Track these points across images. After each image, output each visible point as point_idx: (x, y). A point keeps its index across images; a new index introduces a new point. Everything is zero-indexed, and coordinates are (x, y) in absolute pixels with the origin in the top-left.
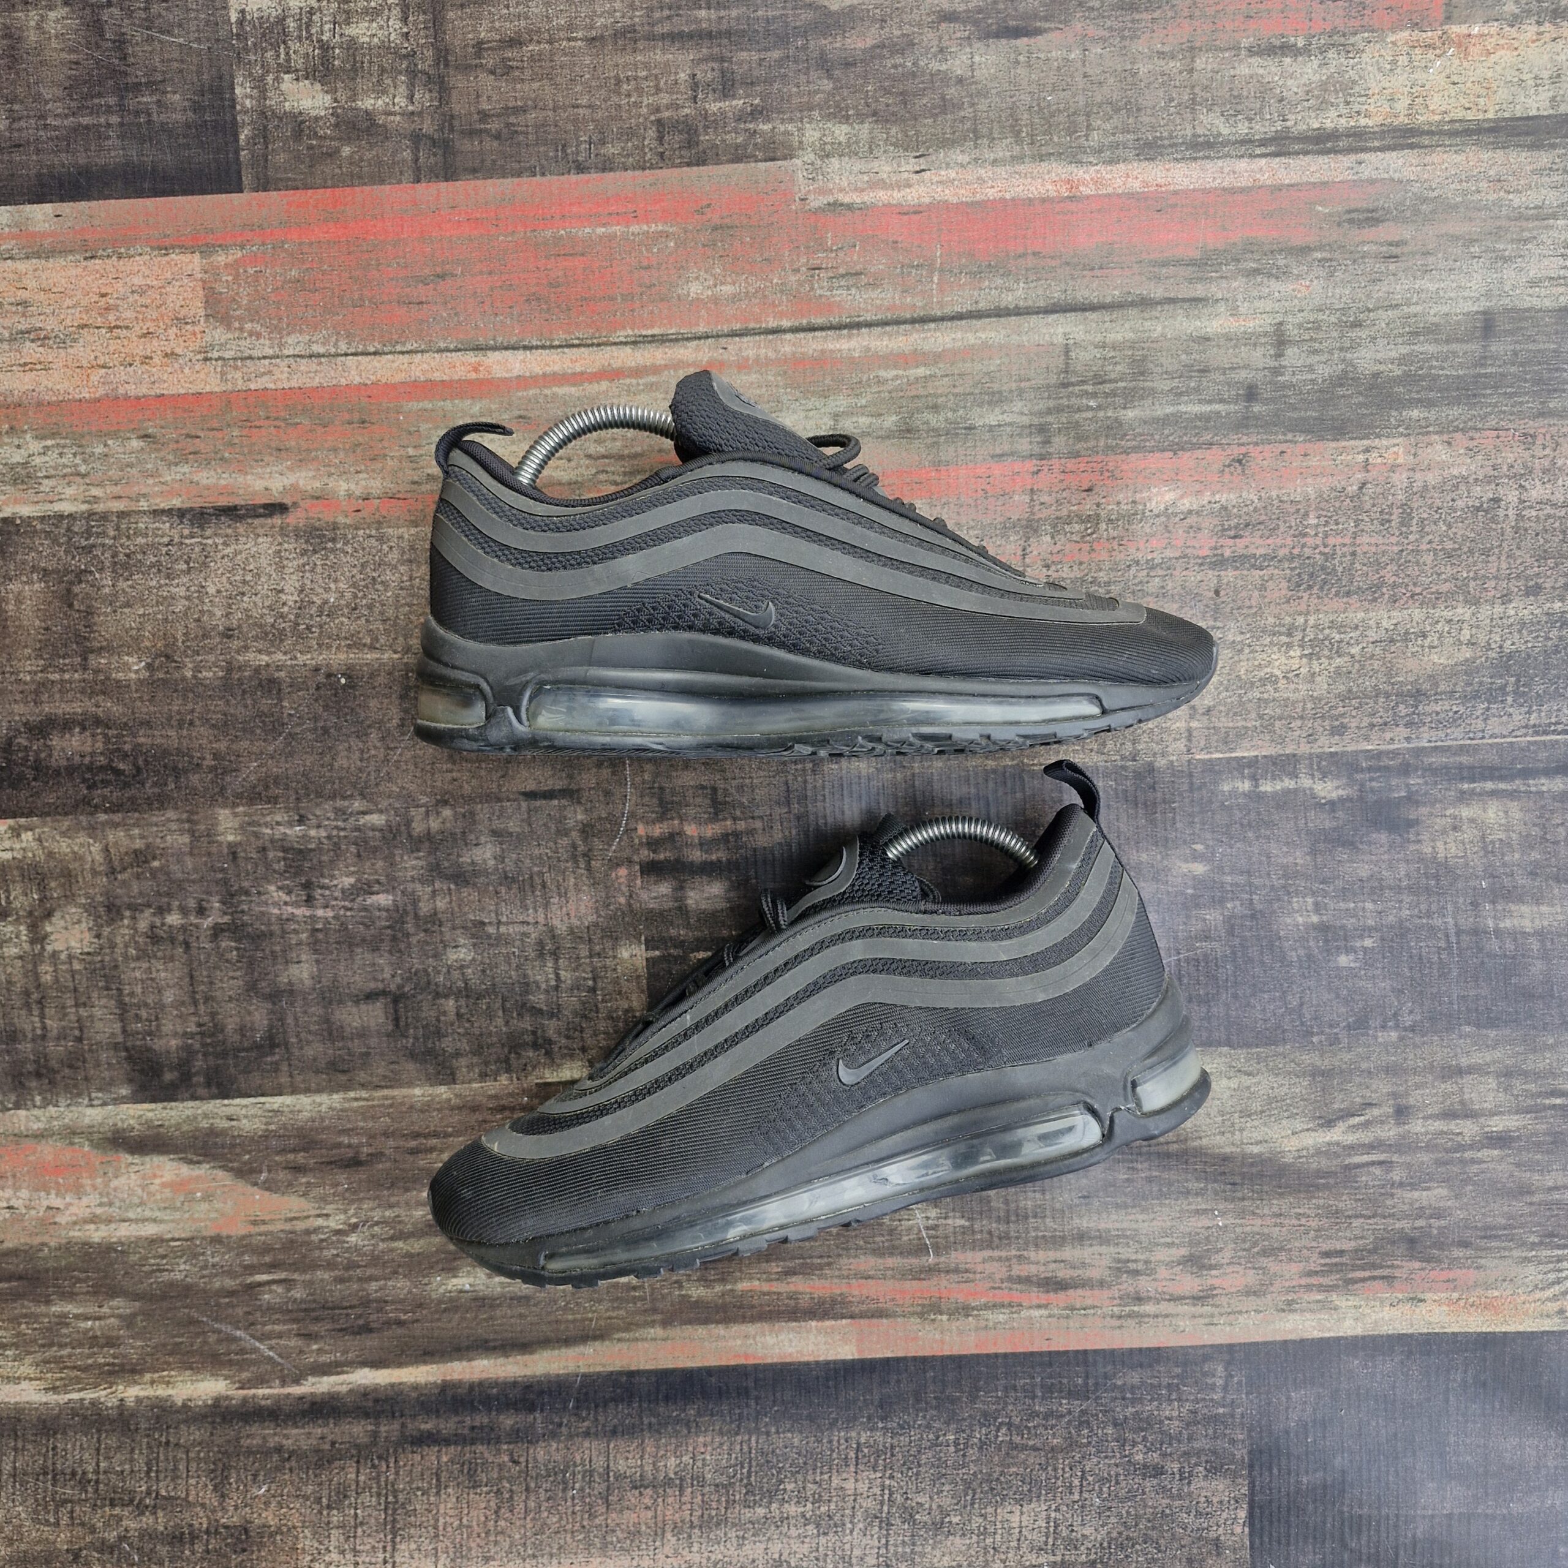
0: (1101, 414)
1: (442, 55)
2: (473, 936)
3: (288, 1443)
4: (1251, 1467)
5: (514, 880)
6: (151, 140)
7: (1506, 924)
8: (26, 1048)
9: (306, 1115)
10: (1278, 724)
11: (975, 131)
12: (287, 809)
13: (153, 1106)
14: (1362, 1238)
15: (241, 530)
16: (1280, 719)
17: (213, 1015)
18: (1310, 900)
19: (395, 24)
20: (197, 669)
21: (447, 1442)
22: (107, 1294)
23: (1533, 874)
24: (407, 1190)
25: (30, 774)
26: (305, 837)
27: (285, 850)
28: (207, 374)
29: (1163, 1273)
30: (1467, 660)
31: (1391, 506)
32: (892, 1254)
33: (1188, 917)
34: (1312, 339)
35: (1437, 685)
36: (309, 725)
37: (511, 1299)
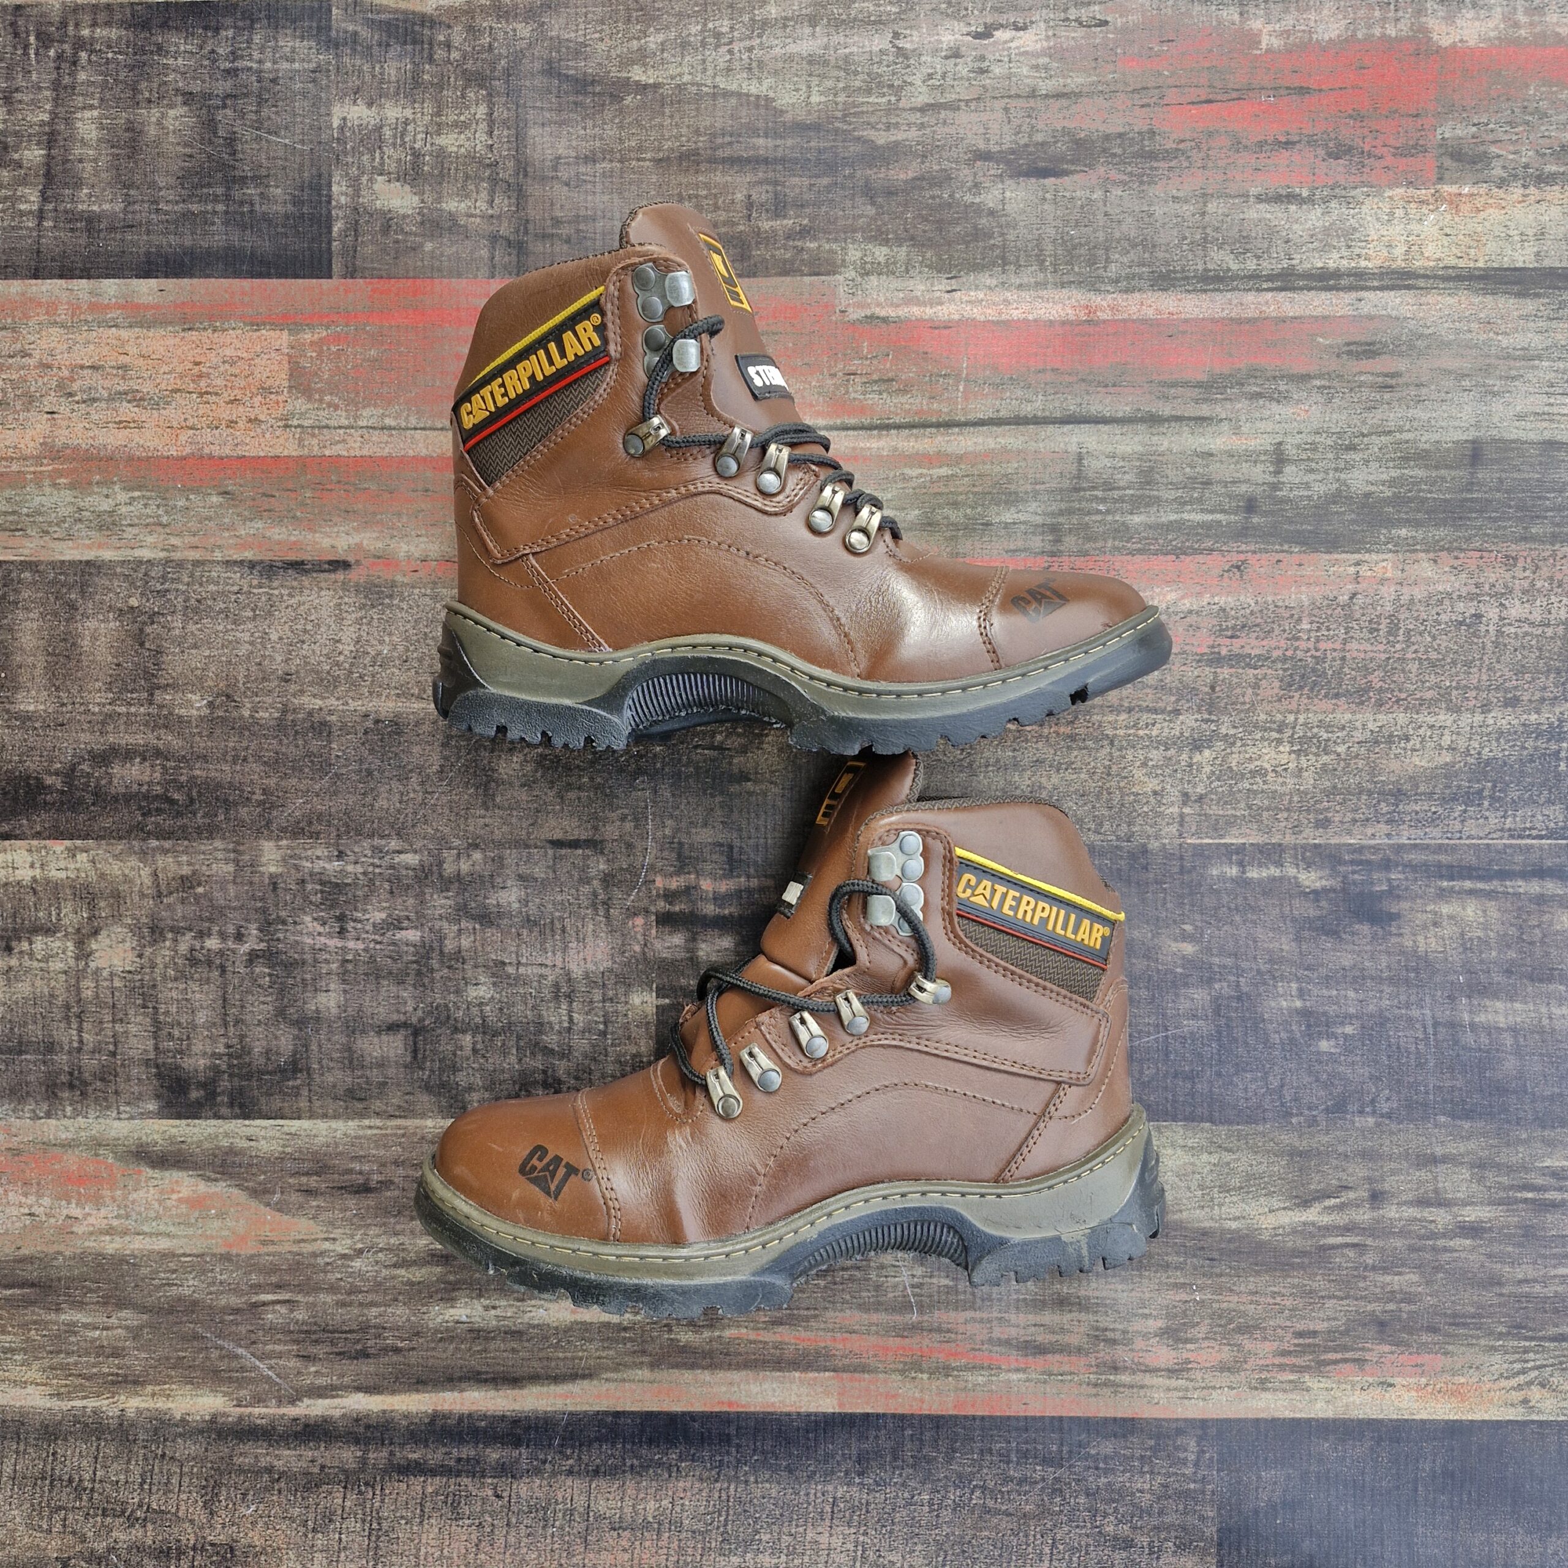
0: (1109, 518)
1: (523, 167)
2: (493, 975)
3: (279, 1464)
4: (1220, 1545)
5: (535, 923)
6: (252, 227)
7: (1481, 1018)
8: (62, 1059)
9: (321, 1140)
10: (1265, 814)
11: (1003, 258)
12: (328, 845)
13: (178, 1122)
14: (1335, 1319)
15: (306, 583)
16: (1268, 810)
17: (242, 1037)
18: (1294, 985)
19: (481, 136)
20: (255, 709)
21: (433, 1472)
22: (117, 1305)
23: (1508, 972)
25: (89, 799)
26: (342, 872)
27: (322, 883)
28: (287, 440)
29: (1139, 1344)
30: (1447, 764)
31: (1379, 616)
32: (877, 1310)
33: (1177, 995)
34: (1309, 459)
35: (1417, 786)
36: (354, 766)
37: (506, 1333)
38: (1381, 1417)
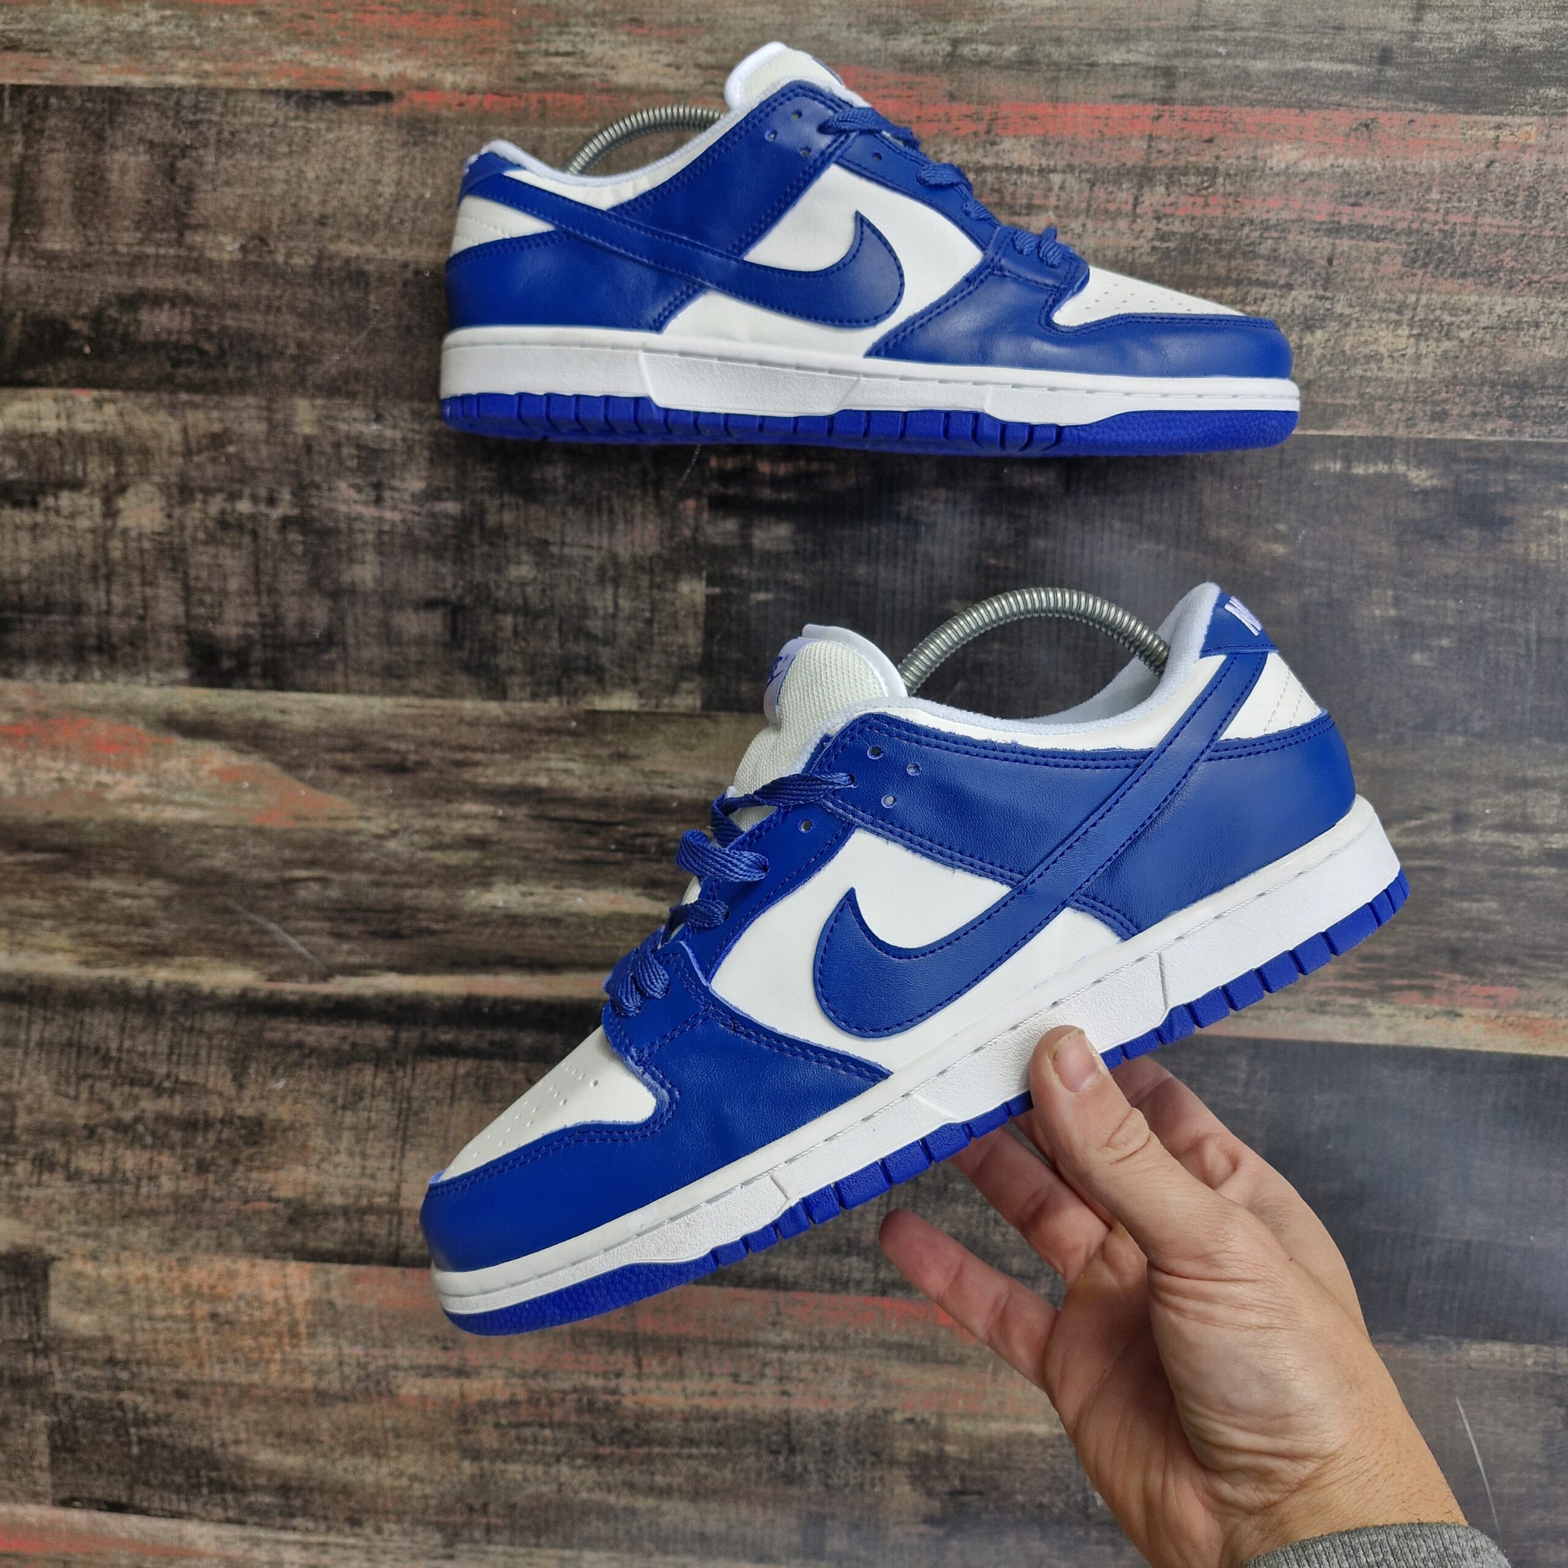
0: (1230, 62)
2: (536, 554)
3: (310, 1040)
5: (582, 500)
8: (89, 621)
9: (356, 717)
10: (1378, 404)
12: (365, 406)
13: (210, 691)
14: (1404, 945)
15: (345, 116)
16: (1381, 399)
17: (275, 607)
18: (1390, 593)
20: (289, 255)
21: (465, 1054)
22: (147, 874)
24: (449, 801)
25: (117, 346)
26: (380, 437)
27: (359, 447)
31: (1517, 188)
34: (1453, 6)
35: (1545, 378)
37: (543, 920)
38: (1445, 1046)
